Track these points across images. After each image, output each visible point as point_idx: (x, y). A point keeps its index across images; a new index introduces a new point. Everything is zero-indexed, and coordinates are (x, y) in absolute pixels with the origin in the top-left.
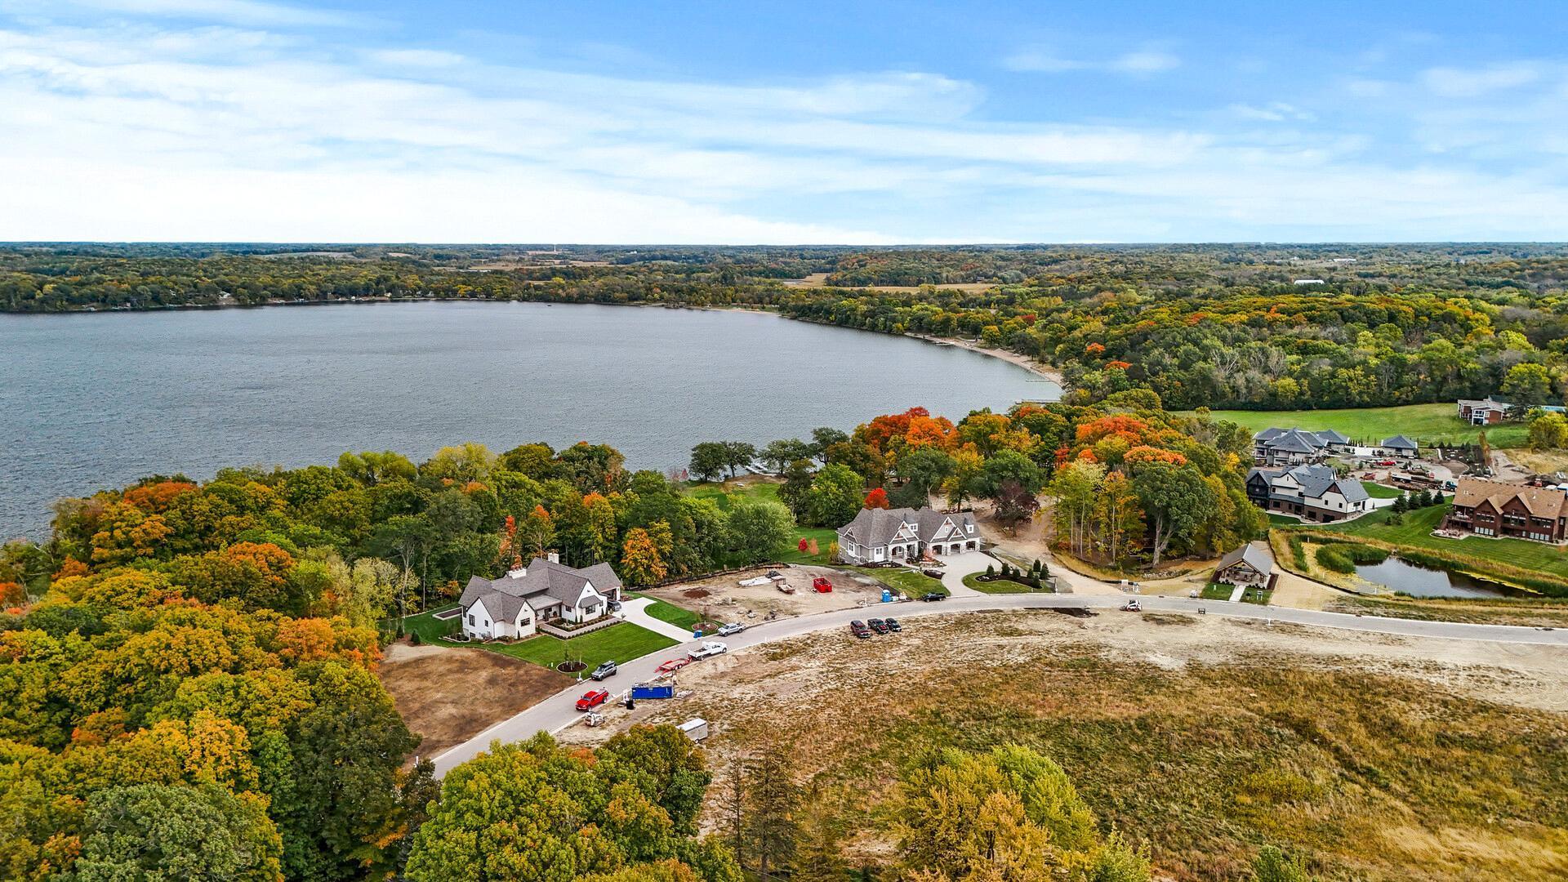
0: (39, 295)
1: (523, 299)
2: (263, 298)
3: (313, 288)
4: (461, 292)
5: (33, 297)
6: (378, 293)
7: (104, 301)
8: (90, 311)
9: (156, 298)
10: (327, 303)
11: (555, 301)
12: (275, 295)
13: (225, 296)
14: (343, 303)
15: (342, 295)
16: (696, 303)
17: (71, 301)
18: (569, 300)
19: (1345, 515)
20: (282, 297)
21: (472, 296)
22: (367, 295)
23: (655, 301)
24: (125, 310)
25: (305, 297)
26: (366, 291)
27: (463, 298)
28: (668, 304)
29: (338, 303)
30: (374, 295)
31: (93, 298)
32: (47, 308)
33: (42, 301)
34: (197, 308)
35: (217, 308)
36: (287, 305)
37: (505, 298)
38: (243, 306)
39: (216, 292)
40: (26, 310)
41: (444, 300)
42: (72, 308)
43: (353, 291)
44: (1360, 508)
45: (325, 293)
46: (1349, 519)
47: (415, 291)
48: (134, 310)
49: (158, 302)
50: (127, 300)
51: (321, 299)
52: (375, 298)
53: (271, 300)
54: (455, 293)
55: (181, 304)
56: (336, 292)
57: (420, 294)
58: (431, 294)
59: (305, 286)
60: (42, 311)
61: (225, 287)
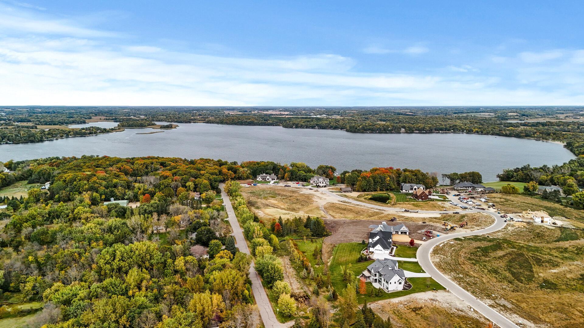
1: (492, 134)
2: (413, 131)
3: (428, 128)
4: (474, 131)
6: (449, 130)
7: (372, 130)
9: (385, 130)
10: (432, 133)
12: (416, 130)
13: (403, 130)
15: (437, 130)
16: (545, 139)
18: (506, 135)
20: (419, 130)
21: (477, 132)
22: (446, 131)
23: (534, 137)
25: (425, 131)
26: (446, 129)
28: (538, 139)
29: (435, 133)
31: (369, 130)
32: (359, 132)
33: (359, 130)
34: (394, 133)
35: (400, 133)
36: (419, 133)
37: (487, 134)
38: (407, 133)
39: (401, 129)
40: (355, 132)
41: (468, 133)
42: (365, 132)
43: (441, 130)
45: (432, 130)
48: (379, 133)
50: (377, 130)
51: (430, 131)
52: (447, 132)
53: (415, 132)
54: (472, 131)
55: (391, 132)
56: (436, 130)
57: (462, 131)
58: (465, 131)
59: (426, 127)
60: (358, 132)
61: (404, 127)
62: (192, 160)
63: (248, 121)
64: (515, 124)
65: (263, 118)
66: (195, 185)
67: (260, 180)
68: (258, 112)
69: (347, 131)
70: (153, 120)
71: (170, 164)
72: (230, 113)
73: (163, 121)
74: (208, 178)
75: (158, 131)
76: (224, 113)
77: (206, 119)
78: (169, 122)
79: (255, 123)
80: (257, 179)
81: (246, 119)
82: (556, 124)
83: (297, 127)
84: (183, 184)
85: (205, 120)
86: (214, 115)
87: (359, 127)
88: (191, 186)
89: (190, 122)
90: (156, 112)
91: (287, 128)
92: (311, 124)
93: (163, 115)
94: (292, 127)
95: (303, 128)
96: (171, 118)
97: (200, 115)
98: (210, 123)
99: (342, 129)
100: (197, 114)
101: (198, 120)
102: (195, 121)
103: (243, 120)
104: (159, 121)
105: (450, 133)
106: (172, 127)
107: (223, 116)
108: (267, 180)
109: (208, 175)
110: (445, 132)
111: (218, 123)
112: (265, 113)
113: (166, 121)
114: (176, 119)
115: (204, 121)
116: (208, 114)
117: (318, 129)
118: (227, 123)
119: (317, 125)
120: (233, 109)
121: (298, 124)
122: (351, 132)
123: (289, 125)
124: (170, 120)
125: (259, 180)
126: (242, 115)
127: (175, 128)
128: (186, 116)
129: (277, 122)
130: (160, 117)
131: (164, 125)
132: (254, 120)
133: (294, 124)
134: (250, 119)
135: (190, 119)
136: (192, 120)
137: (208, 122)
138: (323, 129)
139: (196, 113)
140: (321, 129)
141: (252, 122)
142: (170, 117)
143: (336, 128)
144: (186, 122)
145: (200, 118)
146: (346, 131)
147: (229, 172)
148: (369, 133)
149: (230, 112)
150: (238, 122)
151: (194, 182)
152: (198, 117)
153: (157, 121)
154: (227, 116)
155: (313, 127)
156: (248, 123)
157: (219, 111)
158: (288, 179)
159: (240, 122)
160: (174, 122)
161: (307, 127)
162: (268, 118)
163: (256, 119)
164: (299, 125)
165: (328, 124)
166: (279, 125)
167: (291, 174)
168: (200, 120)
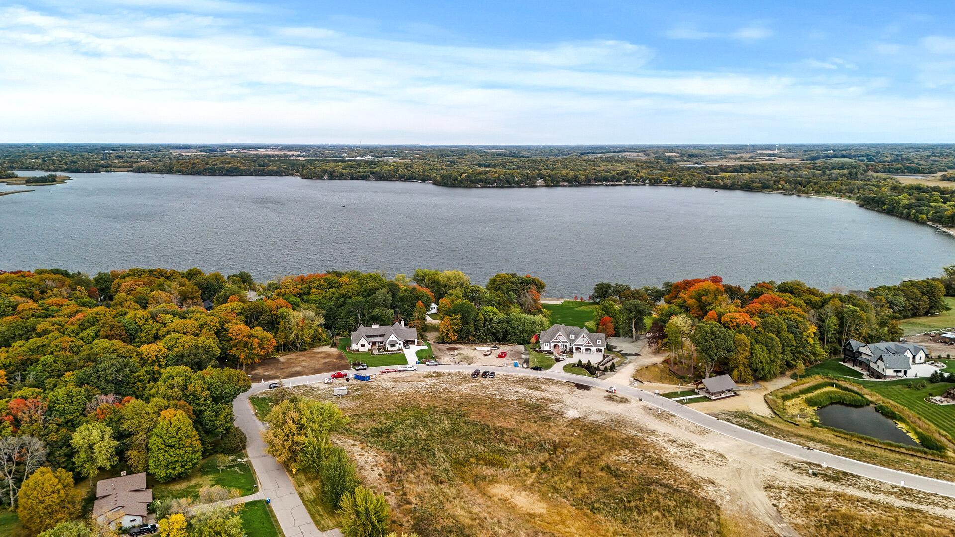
0: (459, 179)
1: (698, 186)
2: (558, 182)
3: (583, 177)
4: (664, 181)
5: (457, 180)
6: (619, 180)
7: (485, 182)
8: (478, 188)
9: (508, 181)
10: (591, 185)
11: (717, 188)
12: (564, 181)
13: (540, 181)
14: (599, 185)
15: (599, 181)
16: (803, 192)
17: (472, 182)
18: (725, 188)
19: (885, 377)
20: (567, 181)
21: (670, 183)
22: (613, 181)
23: (778, 189)
24: (493, 187)
25: (578, 182)
26: (613, 179)
27: (665, 184)
28: (786, 192)
29: (596, 185)
30: (617, 182)
31: (481, 181)
32: (462, 185)
33: (461, 182)
34: (525, 187)
35: (535, 187)
37: (688, 185)
38: (548, 186)
39: (536, 179)
40: (453, 186)
41: (653, 185)
42: (471, 186)
43: (605, 179)
44: (902, 374)
45: (590, 180)
46: (887, 380)
47: (639, 180)
48: (498, 187)
49: (507, 183)
50: (495, 182)
51: (587, 183)
52: (616, 183)
53: (561, 184)
54: (661, 181)
55: (519, 185)
56: (596, 180)
57: (641, 181)
58: (647, 181)
59: (580, 176)
60: (459, 187)
61: (541, 176)
62: (105, 275)
63: (227, 166)
64: (711, 169)
65: (256, 160)
66: (120, 436)
67: (365, 349)
68: (239, 152)
69: (436, 183)
70: (13, 168)
71: (14, 308)
72: (184, 154)
73: (37, 169)
74: (184, 388)
75: (18, 190)
76: (171, 153)
77: (135, 165)
78: (49, 170)
79: (242, 170)
80: (354, 346)
81: (222, 162)
82: (770, 168)
83: (332, 177)
84: (53, 437)
85: (131, 167)
86: (150, 156)
87: (460, 176)
88: (96, 447)
89: (98, 171)
90: (23, 151)
91: (312, 179)
92: (359, 172)
93: (37, 158)
94: (321, 178)
95: (345, 179)
96: (54, 163)
97: (120, 157)
98: (144, 172)
99: (424, 180)
100: (113, 156)
101: (115, 167)
102: (109, 168)
103: (216, 165)
104: (27, 168)
105: (621, 185)
106: (55, 181)
107: (170, 158)
108: (388, 346)
109: (179, 375)
110: (612, 183)
111: (161, 171)
112: (253, 152)
113: (42, 169)
114: (66, 163)
115: (129, 169)
116: (137, 156)
117: (375, 180)
118: (180, 172)
119: (372, 173)
120: (187, 147)
121: (334, 171)
122: (445, 185)
123: (315, 173)
124: (52, 167)
125: (361, 349)
126: (208, 156)
127: (62, 182)
128: (88, 159)
129: (285, 168)
130: (29, 160)
131: (34, 178)
132: (239, 165)
133: (325, 171)
134: (229, 163)
135: (97, 165)
136: (103, 166)
137: (139, 170)
138: (384, 180)
139: (110, 153)
140: (381, 180)
141: (236, 168)
142: (53, 160)
143: (411, 179)
144: (89, 171)
145: (119, 162)
146: (433, 184)
147: (252, 331)
148: (482, 188)
149: (181, 152)
150: (206, 169)
151: (114, 420)
152: (117, 161)
153: (21, 169)
154: (178, 159)
155: (365, 178)
156: (227, 170)
157: (159, 151)
158: (454, 337)
159: (209, 169)
160: (62, 171)
161: (352, 178)
162: (266, 161)
163: (242, 163)
164: (337, 174)
165: (394, 171)
166: (293, 175)
167: (461, 319)
168: (120, 167)
